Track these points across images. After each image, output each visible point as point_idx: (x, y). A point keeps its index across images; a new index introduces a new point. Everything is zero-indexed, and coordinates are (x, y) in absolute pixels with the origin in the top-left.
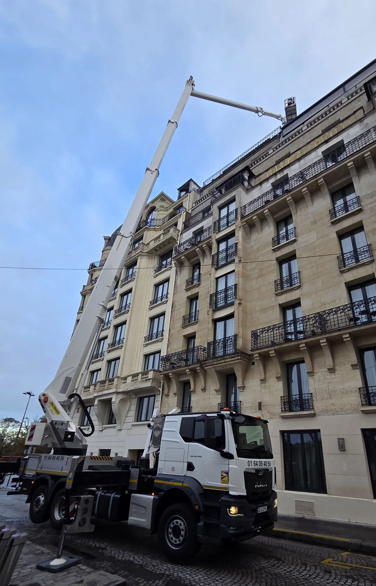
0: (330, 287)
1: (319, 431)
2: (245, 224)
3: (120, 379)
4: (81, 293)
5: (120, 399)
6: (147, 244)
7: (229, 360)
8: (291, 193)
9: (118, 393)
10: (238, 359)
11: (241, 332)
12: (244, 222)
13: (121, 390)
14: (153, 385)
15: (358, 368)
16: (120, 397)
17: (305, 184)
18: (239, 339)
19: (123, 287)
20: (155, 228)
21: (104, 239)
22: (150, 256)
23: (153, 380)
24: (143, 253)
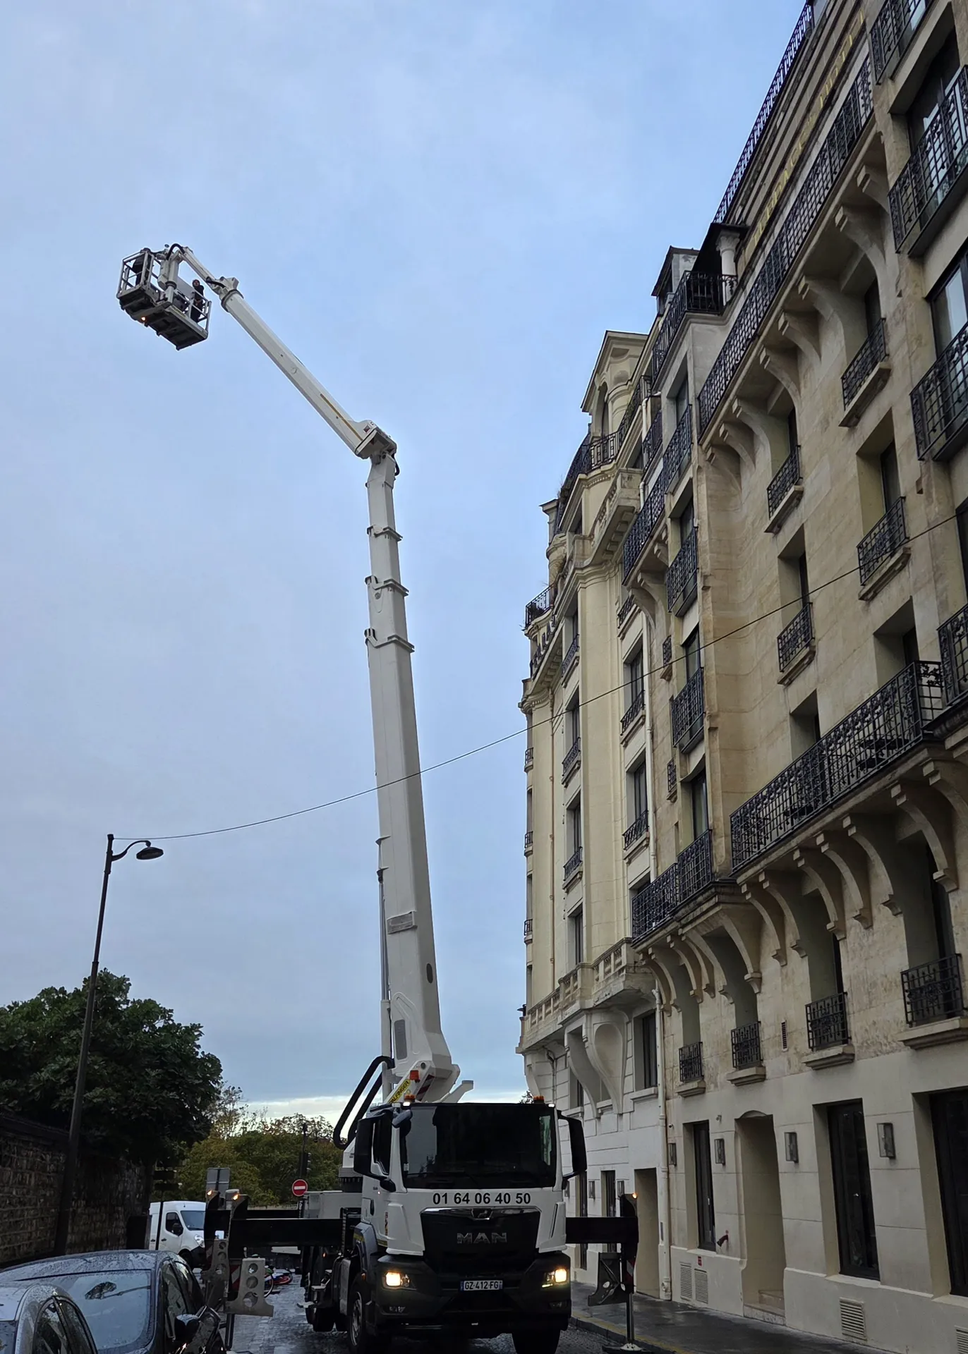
0: (855, 650)
2: (712, 455)
3: (590, 970)
4: (521, 705)
5: (596, 1027)
6: (590, 536)
7: (705, 907)
8: (762, 338)
9: (590, 1011)
10: (716, 904)
11: (722, 819)
12: (707, 449)
13: (590, 1004)
14: (630, 984)
15: (900, 910)
16: (597, 1020)
17: (777, 305)
18: (718, 840)
19: (569, 684)
20: (603, 472)
21: (545, 511)
22: (604, 572)
23: (631, 970)
24: (582, 569)
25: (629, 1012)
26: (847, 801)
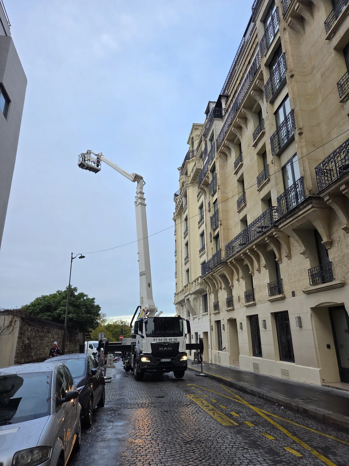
0: (256, 204)
1: (257, 315)
2: (220, 155)
3: (191, 284)
4: (173, 219)
5: (193, 298)
6: (190, 176)
7: (219, 268)
8: (232, 124)
9: (191, 294)
10: (222, 268)
11: (223, 247)
12: (219, 153)
13: (191, 292)
14: (201, 287)
15: (267, 268)
16: (193, 296)
17: (236, 116)
18: (222, 252)
20: (193, 160)
21: (178, 170)
22: (193, 185)
23: (201, 284)
24: (188, 184)
25: (201, 294)
26: (254, 242)
